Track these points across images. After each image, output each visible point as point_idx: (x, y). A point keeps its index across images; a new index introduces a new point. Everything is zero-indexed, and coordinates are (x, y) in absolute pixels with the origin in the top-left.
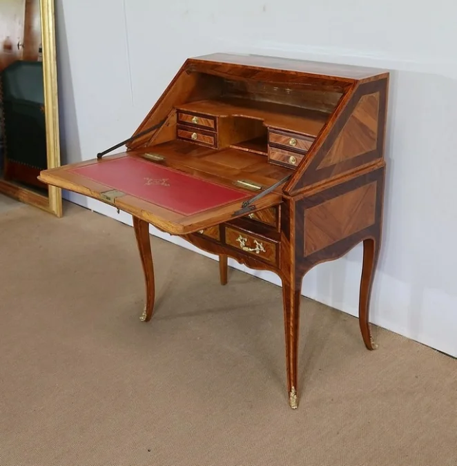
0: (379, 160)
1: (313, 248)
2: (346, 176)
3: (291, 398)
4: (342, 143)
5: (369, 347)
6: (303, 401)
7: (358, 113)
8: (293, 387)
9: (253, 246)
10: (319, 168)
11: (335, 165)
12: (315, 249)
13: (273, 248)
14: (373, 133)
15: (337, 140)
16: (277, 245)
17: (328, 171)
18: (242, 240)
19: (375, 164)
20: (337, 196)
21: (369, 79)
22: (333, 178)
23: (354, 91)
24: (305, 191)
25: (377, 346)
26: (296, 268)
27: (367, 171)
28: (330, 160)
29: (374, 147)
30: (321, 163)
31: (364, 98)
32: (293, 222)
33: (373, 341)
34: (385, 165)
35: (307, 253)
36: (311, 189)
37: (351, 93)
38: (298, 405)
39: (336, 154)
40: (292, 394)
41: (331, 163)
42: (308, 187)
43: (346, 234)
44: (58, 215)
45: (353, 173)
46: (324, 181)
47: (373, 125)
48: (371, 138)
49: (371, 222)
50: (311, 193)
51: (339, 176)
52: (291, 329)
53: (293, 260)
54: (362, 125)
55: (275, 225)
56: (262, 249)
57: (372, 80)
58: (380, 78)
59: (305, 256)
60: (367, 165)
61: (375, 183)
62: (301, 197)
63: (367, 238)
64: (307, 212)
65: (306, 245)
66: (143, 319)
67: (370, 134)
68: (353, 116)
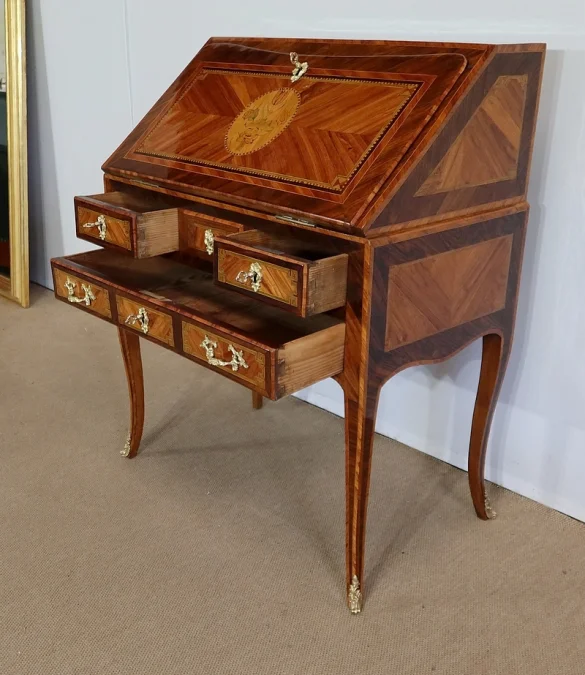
0: (519, 198)
1: (401, 339)
2: (463, 217)
3: (352, 595)
4: (461, 155)
5: (482, 514)
7: (491, 105)
8: (355, 577)
10: (419, 193)
11: (446, 194)
12: (404, 339)
14: (512, 148)
15: (453, 149)
17: (434, 203)
19: (513, 206)
20: (448, 249)
21: (514, 46)
22: (442, 217)
23: (486, 63)
24: (393, 233)
25: (494, 513)
26: (371, 371)
27: (497, 215)
28: (439, 183)
29: (513, 174)
30: (423, 187)
31: (502, 81)
32: (367, 285)
33: (489, 505)
34: (528, 209)
35: (390, 345)
36: (402, 231)
37: (481, 66)
38: (362, 608)
39: (450, 175)
40: (353, 588)
41: (440, 188)
42: (399, 227)
43: (457, 321)
45: (475, 214)
46: (425, 221)
47: (513, 133)
48: (508, 156)
49: (500, 305)
50: (402, 237)
51: (452, 215)
52: (356, 477)
53: (364, 355)
54: (494, 128)
57: (517, 50)
58: (530, 50)
59: (387, 350)
60: (499, 204)
61: (509, 238)
62: (384, 241)
63: (487, 333)
64: (394, 270)
65: (390, 331)
66: (125, 452)
67: (508, 149)
68: (482, 110)
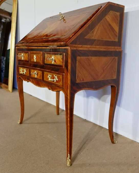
0: (119, 47)
1: (82, 80)
3: (68, 161)
4: (100, 30)
5: (113, 142)
6: (74, 163)
7: (108, 18)
8: (69, 155)
9: (54, 78)
10: (86, 37)
11: (96, 40)
12: (83, 80)
13: (61, 77)
15: (97, 27)
16: (63, 75)
18: (49, 77)
19: (117, 49)
20: (96, 56)
22: (94, 47)
24: (78, 47)
25: (117, 142)
26: (71, 87)
27: (112, 50)
28: (93, 36)
29: (117, 40)
30: (88, 36)
31: (111, 12)
33: (115, 139)
34: (122, 51)
36: (81, 47)
38: (71, 165)
40: (68, 159)
41: (93, 38)
43: (101, 79)
44: (11, 92)
46: (89, 46)
47: (117, 29)
48: (115, 34)
49: (115, 77)
51: (98, 47)
52: (68, 122)
53: (69, 82)
54: (110, 25)
55: (62, 65)
56: (57, 79)
57: (115, 5)
58: (120, 6)
59: (77, 82)
60: (113, 47)
61: (117, 58)
62: (75, 49)
63: (112, 85)
64: (78, 58)
65: (78, 76)
66: (19, 123)
67: (115, 32)
68: (106, 19)
